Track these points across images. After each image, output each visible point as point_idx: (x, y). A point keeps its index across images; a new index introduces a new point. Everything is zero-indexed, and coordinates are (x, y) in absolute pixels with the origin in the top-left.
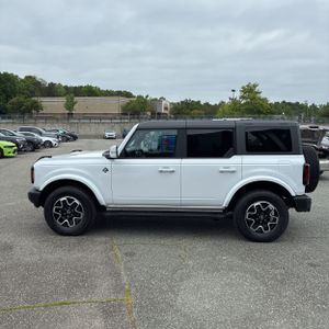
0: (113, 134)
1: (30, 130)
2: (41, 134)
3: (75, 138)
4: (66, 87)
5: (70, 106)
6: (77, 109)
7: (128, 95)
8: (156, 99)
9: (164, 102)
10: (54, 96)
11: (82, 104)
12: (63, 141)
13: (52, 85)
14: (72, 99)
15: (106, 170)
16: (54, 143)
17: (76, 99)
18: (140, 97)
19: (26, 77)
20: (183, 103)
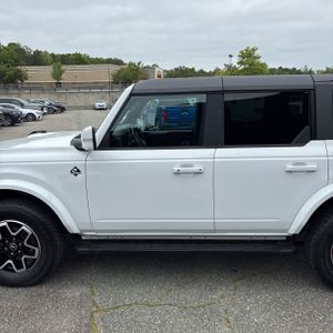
0: (104, 104)
1: (10, 101)
2: (22, 105)
3: (62, 109)
4: (53, 55)
5: (57, 75)
6: (65, 79)
7: (119, 62)
8: (148, 67)
9: (157, 70)
10: (40, 65)
11: (70, 73)
12: (48, 113)
13: (37, 53)
14: (59, 67)
15: (76, 171)
16: (37, 116)
17: (63, 67)
18: (131, 64)
19: (10, 45)
20: (176, 69)
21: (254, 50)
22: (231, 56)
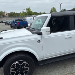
20: (11, 13)
21: (29, 8)
22: (24, 9)
